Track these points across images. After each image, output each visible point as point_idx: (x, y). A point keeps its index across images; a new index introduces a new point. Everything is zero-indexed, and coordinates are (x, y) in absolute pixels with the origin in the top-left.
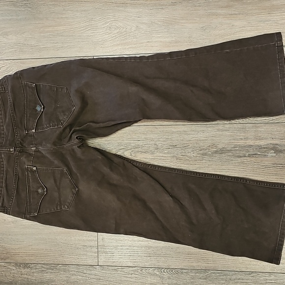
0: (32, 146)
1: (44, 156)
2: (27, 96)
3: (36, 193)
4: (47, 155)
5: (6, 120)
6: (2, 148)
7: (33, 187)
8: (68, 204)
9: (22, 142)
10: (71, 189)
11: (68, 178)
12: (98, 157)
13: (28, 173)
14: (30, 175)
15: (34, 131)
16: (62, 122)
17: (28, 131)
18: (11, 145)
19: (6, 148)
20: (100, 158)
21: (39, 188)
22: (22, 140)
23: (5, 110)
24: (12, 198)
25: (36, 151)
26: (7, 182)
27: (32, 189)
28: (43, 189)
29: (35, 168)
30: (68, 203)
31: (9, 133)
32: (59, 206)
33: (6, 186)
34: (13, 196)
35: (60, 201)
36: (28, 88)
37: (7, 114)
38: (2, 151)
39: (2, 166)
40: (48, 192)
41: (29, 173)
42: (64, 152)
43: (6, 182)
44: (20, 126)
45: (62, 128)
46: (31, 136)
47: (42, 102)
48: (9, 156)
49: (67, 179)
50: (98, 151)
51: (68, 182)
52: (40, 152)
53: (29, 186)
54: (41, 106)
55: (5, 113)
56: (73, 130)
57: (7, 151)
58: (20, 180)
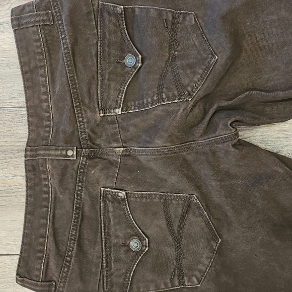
0: (115, 145)
1: (141, 168)
2: (103, 33)
3: (123, 249)
4: (152, 165)
5: (54, 88)
6: (48, 150)
7: (117, 237)
8: (199, 275)
9: (92, 135)
10: (209, 242)
11: (201, 215)
12: (276, 168)
13: (106, 206)
14: (111, 209)
15: (119, 111)
16: (189, 89)
17: (104, 113)
18: (68, 143)
19: (56, 150)
20: (281, 171)
21: (130, 237)
22: (93, 132)
23: (51, 65)
24: (67, 261)
25: (126, 156)
26: (57, 226)
27: (114, 241)
28: (141, 240)
29: (122, 194)
30: (200, 271)
31: (61, 115)
32: (176, 278)
33: (55, 234)
34: (71, 256)
35: (180, 268)
36: (106, 15)
37: (58, 74)
38: (49, 155)
39: (46, 189)
40: (152, 246)
41: (110, 204)
42: (189, 158)
43: (53, 223)
44: (86, 101)
45: (191, 103)
46: (113, 122)
47: (139, 47)
48: (64, 168)
49: (200, 219)
50: (275, 156)
51: (203, 224)
52: (135, 158)
53: (108, 234)
54: (136, 56)
55: (52, 73)
56: (215, 107)
57: (61, 155)
58: (85, 220)
